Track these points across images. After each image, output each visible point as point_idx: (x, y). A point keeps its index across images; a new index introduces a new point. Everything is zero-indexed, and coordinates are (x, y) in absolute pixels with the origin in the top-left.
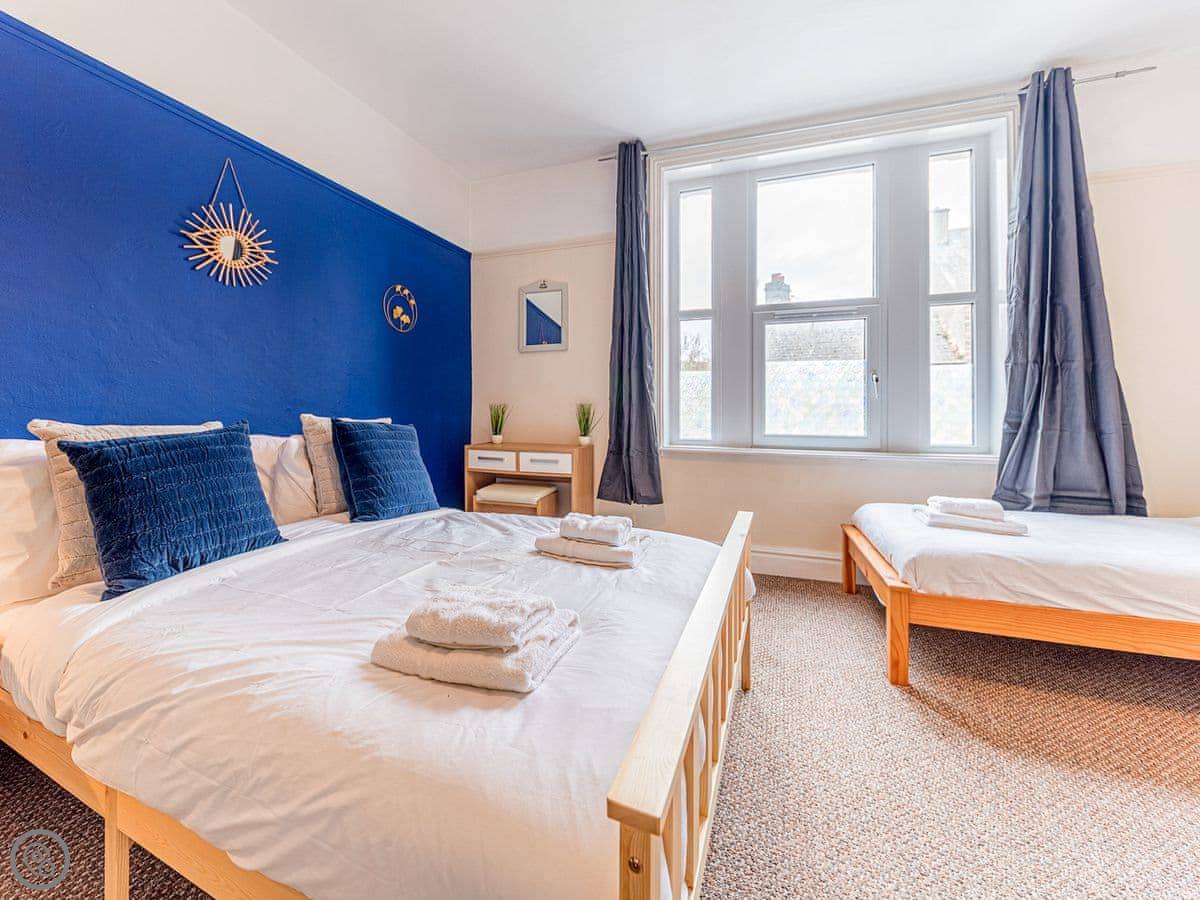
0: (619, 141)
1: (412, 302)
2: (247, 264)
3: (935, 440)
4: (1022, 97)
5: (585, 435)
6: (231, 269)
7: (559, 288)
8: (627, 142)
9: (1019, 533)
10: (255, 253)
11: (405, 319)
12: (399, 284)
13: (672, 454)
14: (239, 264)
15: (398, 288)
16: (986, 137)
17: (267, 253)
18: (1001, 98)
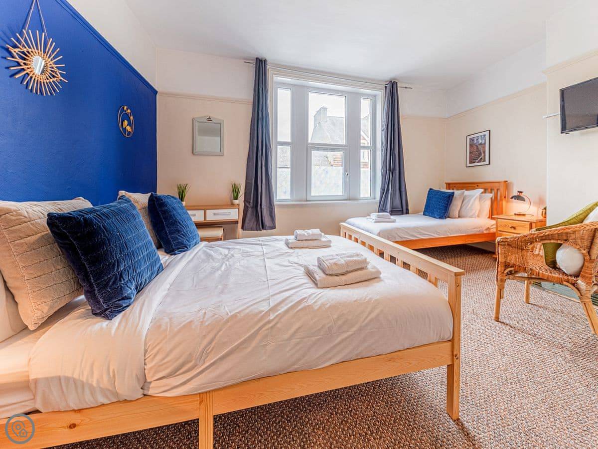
0: (257, 56)
1: (132, 118)
2: (48, 79)
3: (362, 196)
4: (386, 87)
5: (237, 199)
6: (38, 80)
7: (219, 122)
8: (260, 58)
9: (394, 221)
10: (53, 71)
11: (129, 128)
12: (126, 106)
13: (280, 206)
14: (43, 78)
15: (125, 108)
16: (375, 96)
17: (60, 73)
18: (380, 86)
